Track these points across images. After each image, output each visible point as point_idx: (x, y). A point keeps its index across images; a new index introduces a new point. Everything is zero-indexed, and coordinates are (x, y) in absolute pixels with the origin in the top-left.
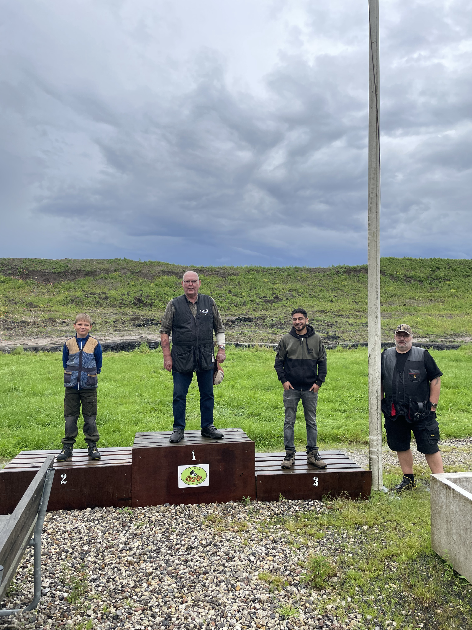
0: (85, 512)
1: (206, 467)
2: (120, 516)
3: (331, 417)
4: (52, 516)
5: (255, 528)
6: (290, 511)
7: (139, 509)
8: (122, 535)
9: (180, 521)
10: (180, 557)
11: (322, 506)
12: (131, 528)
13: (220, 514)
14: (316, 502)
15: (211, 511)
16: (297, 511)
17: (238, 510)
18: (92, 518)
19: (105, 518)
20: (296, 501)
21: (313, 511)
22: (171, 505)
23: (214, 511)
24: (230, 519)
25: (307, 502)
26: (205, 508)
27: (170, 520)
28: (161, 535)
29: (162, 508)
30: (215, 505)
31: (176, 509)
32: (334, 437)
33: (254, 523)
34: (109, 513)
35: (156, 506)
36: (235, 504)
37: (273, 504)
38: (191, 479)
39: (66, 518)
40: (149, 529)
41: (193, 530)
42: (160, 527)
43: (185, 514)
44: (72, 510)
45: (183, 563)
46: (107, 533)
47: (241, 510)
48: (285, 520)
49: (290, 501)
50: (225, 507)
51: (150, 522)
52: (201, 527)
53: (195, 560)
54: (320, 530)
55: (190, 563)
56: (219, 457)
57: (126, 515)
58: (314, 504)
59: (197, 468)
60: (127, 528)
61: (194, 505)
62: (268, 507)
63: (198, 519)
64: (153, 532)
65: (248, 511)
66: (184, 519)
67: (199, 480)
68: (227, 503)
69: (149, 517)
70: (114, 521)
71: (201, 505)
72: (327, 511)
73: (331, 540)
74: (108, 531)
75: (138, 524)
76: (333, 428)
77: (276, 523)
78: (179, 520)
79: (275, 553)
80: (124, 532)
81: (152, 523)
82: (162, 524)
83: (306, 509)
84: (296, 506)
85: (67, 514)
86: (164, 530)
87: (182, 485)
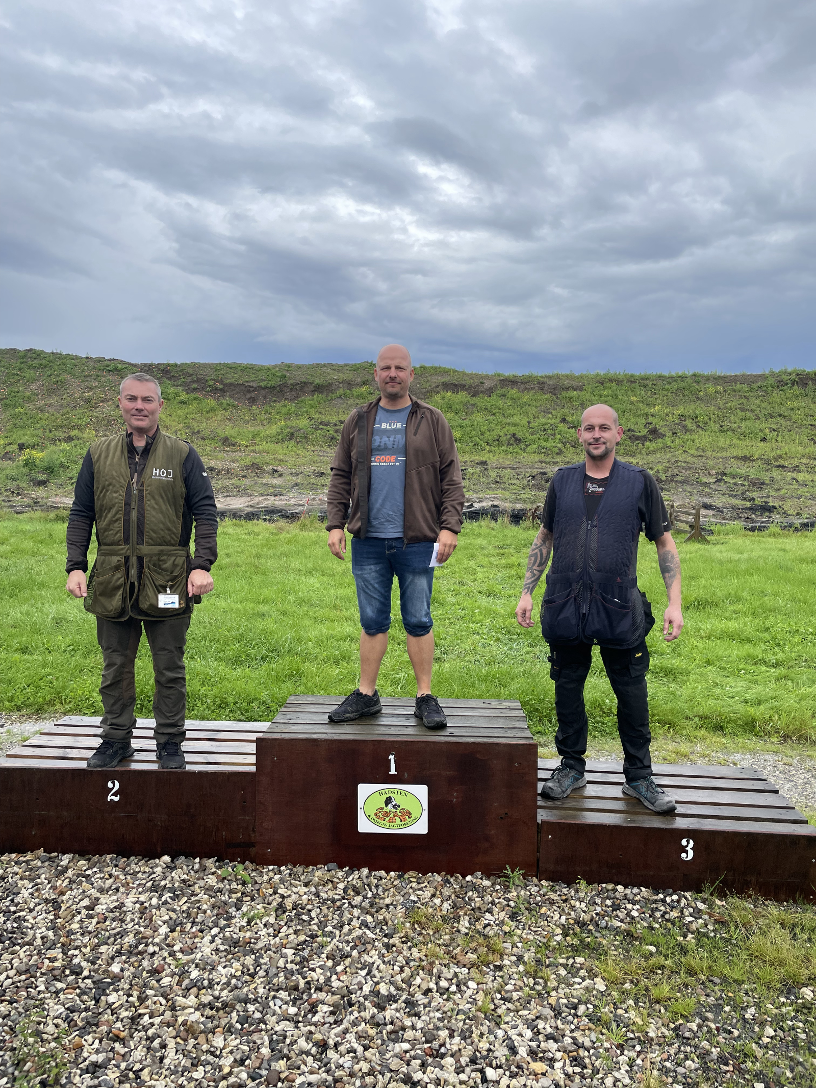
0: (157, 866)
1: (421, 792)
2: (221, 885)
3: (745, 674)
4: (85, 868)
5: (520, 958)
6: (617, 916)
7: (269, 871)
8: (208, 938)
9: (347, 916)
10: (313, 1028)
11: (700, 911)
12: (233, 921)
13: (446, 906)
14: (686, 898)
15: (428, 894)
16: (633, 918)
17: (491, 899)
18: (163, 883)
19: (190, 886)
20: (636, 890)
21: (673, 924)
22: (341, 867)
23: (433, 896)
24: (465, 923)
25: (661, 896)
26: (414, 885)
27: (326, 911)
28: (293, 951)
29: (319, 873)
30: (439, 879)
31: (350, 879)
32: (747, 724)
33: (520, 945)
34: (202, 875)
35: (307, 866)
36: (486, 883)
37: (577, 891)
38: (386, 814)
39: (111, 876)
40: (271, 930)
41: (369, 946)
42: (299, 927)
43: (365, 897)
44: (132, 858)
45: (314, 1050)
46: (178, 928)
47: (497, 901)
48: (600, 944)
49: (620, 888)
50: (462, 887)
51: (281, 908)
52: (392, 941)
53: (342, 1048)
54: (686, 986)
55: (331, 1054)
56: (452, 773)
57: (234, 885)
58: (678, 901)
59: (400, 792)
60: (223, 922)
61: (392, 873)
62: (564, 898)
63: (388, 916)
64: (277, 939)
65: (512, 904)
66: (356, 912)
67: (404, 819)
68: (469, 878)
69: (283, 897)
70: (206, 896)
71: (406, 876)
72: (711, 927)
73: (713, 1026)
74: (181, 924)
75: (252, 914)
76: (746, 701)
77: (576, 950)
78: (346, 913)
79: (553, 1051)
80: (215, 931)
81: (284, 912)
82: (305, 917)
83: (658, 914)
84: (634, 903)
85: (116, 866)
86: (302, 938)
87: (365, 826)
